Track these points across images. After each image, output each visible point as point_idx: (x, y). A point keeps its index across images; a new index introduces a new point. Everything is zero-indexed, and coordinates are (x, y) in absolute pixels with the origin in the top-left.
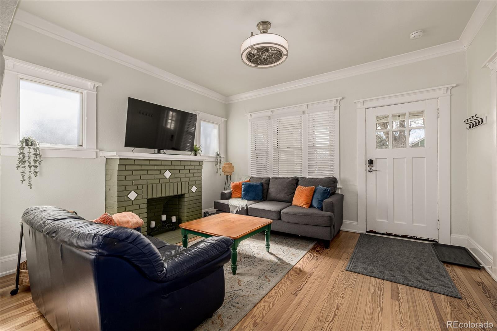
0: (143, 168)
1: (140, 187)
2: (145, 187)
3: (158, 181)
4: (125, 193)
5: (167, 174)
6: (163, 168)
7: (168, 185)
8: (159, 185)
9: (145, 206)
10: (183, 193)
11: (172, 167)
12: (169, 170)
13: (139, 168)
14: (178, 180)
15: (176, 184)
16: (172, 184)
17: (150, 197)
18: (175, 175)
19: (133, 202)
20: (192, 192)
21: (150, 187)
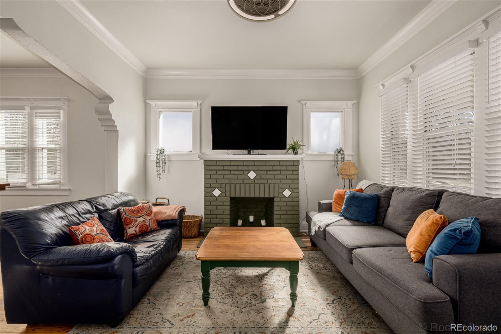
0: (226, 168)
1: (223, 186)
2: (228, 186)
3: (241, 181)
4: (210, 190)
5: (252, 175)
6: (246, 168)
7: (252, 186)
8: (243, 185)
9: (228, 203)
10: (271, 196)
11: (257, 168)
12: (254, 171)
13: (222, 168)
14: (265, 181)
15: (262, 186)
16: (257, 186)
17: (233, 196)
18: (261, 176)
19: (217, 198)
20: (285, 196)
21: (233, 186)
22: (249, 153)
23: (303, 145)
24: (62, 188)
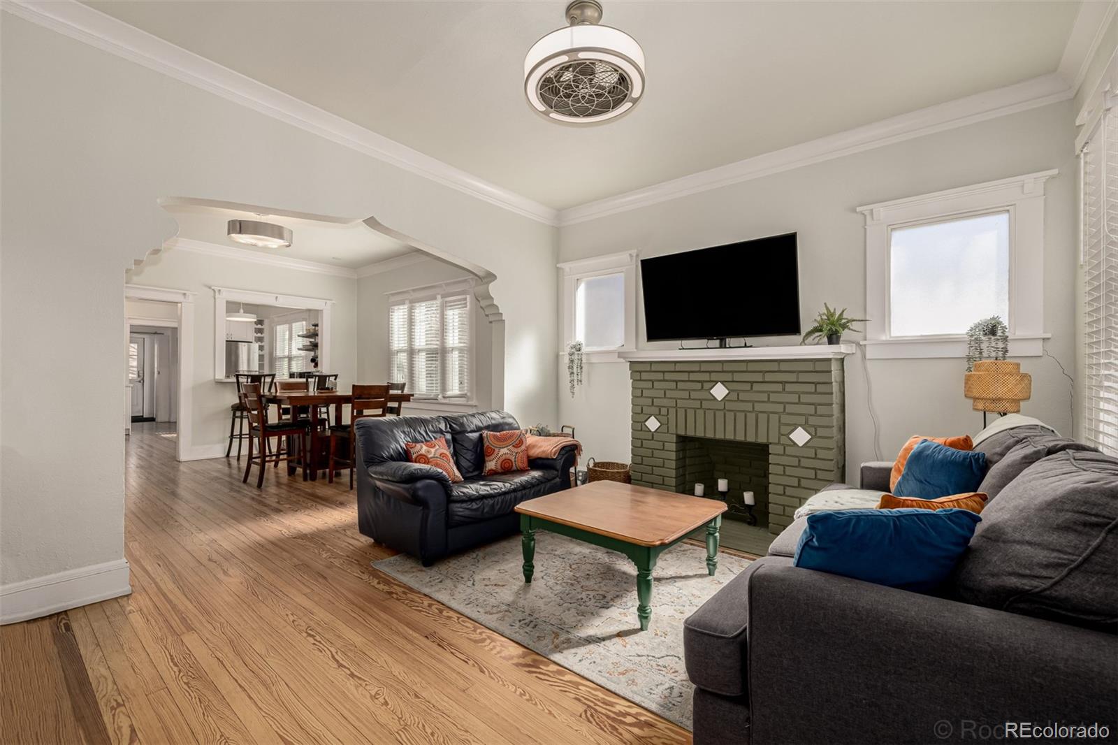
0: (668, 376)
1: (664, 411)
2: (672, 411)
3: (697, 404)
4: (642, 418)
5: (719, 392)
6: (705, 377)
7: (720, 415)
8: (700, 413)
9: (673, 447)
10: (762, 439)
11: (728, 377)
12: (722, 382)
13: (660, 376)
14: (748, 407)
15: (741, 417)
16: (730, 416)
17: (682, 432)
18: (738, 395)
19: (653, 435)
20: (795, 444)
21: (681, 413)
22: (723, 346)
23: (866, 320)
24: (470, 403)
